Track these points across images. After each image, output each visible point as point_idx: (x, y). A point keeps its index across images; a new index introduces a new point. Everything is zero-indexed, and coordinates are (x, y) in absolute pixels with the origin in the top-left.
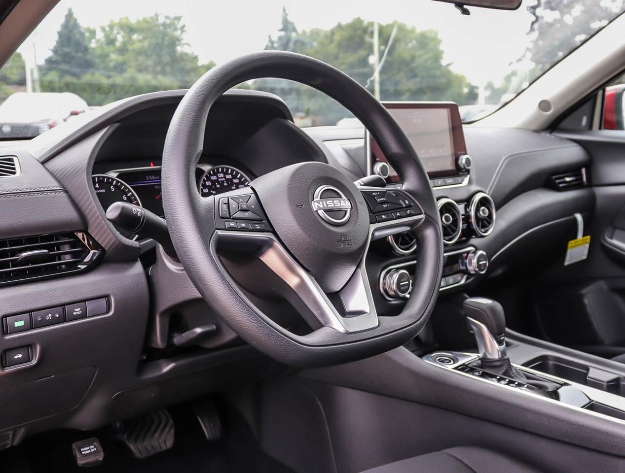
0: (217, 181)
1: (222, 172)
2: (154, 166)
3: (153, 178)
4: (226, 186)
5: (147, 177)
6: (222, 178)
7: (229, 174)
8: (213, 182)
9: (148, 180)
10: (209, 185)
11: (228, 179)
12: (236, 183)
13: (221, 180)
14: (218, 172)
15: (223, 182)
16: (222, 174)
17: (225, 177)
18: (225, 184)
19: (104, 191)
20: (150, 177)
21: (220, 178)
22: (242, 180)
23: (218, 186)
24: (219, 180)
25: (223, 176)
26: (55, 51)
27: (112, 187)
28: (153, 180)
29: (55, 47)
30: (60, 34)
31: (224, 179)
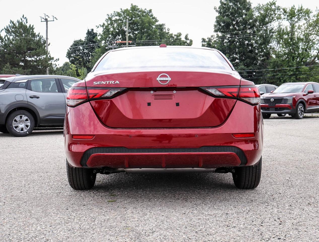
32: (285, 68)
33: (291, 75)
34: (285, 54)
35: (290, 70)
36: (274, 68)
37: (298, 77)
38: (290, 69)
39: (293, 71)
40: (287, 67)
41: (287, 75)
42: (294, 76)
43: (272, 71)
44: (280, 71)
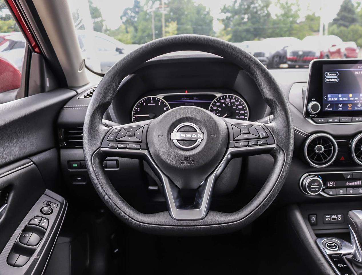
0: (224, 103)
1: (229, 97)
2: (188, 92)
3: (186, 99)
4: (230, 106)
5: (182, 98)
6: (228, 101)
7: (233, 99)
8: (221, 103)
9: (182, 100)
10: (218, 105)
11: (232, 102)
12: (236, 105)
13: (227, 102)
14: (226, 97)
15: (228, 103)
16: (229, 99)
17: (230, 101)
18: (229, 105)
19: (155, 104)
20: (184, 98)
21: (227, 101)
22: (241, 103)
23: (224, 106)
24: (226, 102)
25: (229, 100)
26: (338, 15)
27: (159, 103)
28: (185, 100)
29: (338, 13)
30: (342, 6)
31: (229, 102)
44: (277, 28)
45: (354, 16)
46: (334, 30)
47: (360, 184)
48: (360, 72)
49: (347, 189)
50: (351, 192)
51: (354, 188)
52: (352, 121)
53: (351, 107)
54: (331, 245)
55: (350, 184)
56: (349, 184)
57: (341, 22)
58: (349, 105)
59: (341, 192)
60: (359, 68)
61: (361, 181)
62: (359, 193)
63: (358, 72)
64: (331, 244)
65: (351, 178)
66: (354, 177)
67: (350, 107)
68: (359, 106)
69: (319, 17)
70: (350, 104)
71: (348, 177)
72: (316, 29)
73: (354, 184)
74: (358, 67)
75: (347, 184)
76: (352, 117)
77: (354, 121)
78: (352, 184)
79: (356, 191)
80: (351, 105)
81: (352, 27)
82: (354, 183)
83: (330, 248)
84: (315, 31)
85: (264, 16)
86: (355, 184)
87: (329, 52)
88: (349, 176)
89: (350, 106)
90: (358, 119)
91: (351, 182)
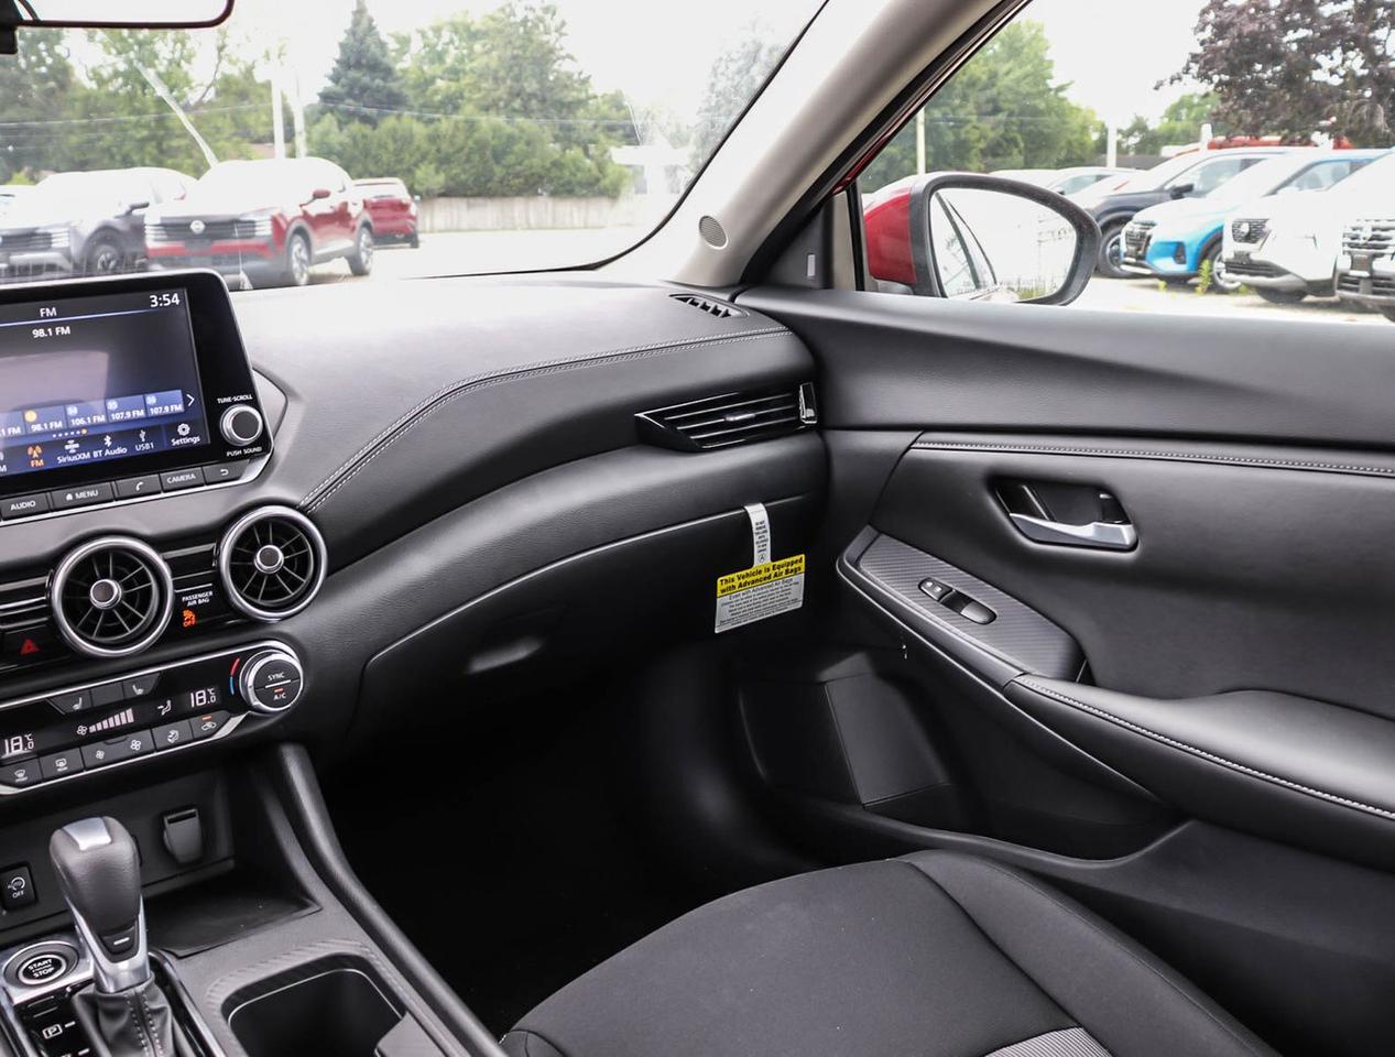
26: (335, 78)
29: (334, 71)
32: (124, 117)
33: (144, 140)
34: (116, 74)
35: (137, 125)
36: (86, 115)
37: (165, 146)
38: (138, 122)
39: (146, 126)
40: (130, 114)
41: (131, 138)
42: (154, 143)
43: (83, 127)
44: (108, 127)
45: (394, 86)
46: (326, 133)
47: (131, 720)
48: (50, 330)
49: (83, 748)
50: (100, 755)
51: (109, 741)
52: (52, 507)
53: (40, 457)
54: (39, 964)
55: (92, 729)
56: (88, 731)
57: (349, 104)
58: (30, 450)
59: (62, 765)
60: (45, 317)
61: (129, 712)
62: (131, 754)
63: (42, 331)
64: (41, 960)
65: (88, 706)
66: (100, 701)
67: (39, 459)
68: (73, 451)
69: (268, 86)
70: (34, 446)
71: (77, 707)
72: (262, 131)
73: (106, 727)
74: (42, 313)
75: (82, 730)
76: (48, 494)
77: (58, 506)
78: (99, 728)
79: (117, 747)
80: (39, 449)
81: (389, 122)
82: (105, 722)
83: (34, 978)
84: (259, 141)
85: (43, 78)
86: (112, 725)
87: (306, 216)
88: (78, 702)
89: (35, 455)
90: (74, 496)
91: (95, 723)
